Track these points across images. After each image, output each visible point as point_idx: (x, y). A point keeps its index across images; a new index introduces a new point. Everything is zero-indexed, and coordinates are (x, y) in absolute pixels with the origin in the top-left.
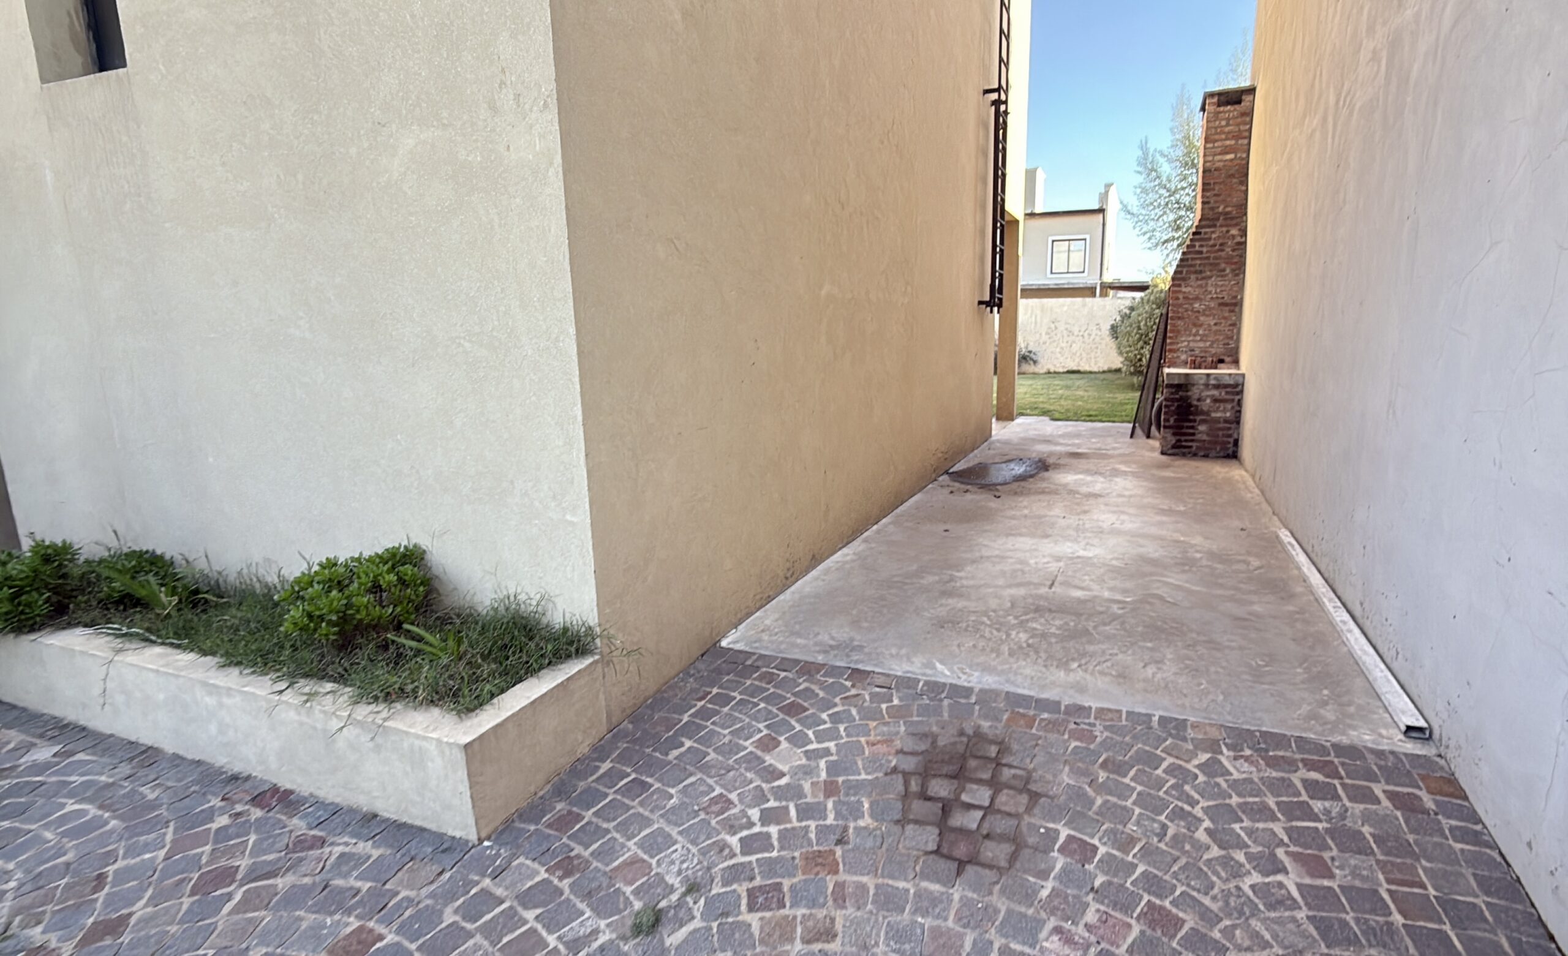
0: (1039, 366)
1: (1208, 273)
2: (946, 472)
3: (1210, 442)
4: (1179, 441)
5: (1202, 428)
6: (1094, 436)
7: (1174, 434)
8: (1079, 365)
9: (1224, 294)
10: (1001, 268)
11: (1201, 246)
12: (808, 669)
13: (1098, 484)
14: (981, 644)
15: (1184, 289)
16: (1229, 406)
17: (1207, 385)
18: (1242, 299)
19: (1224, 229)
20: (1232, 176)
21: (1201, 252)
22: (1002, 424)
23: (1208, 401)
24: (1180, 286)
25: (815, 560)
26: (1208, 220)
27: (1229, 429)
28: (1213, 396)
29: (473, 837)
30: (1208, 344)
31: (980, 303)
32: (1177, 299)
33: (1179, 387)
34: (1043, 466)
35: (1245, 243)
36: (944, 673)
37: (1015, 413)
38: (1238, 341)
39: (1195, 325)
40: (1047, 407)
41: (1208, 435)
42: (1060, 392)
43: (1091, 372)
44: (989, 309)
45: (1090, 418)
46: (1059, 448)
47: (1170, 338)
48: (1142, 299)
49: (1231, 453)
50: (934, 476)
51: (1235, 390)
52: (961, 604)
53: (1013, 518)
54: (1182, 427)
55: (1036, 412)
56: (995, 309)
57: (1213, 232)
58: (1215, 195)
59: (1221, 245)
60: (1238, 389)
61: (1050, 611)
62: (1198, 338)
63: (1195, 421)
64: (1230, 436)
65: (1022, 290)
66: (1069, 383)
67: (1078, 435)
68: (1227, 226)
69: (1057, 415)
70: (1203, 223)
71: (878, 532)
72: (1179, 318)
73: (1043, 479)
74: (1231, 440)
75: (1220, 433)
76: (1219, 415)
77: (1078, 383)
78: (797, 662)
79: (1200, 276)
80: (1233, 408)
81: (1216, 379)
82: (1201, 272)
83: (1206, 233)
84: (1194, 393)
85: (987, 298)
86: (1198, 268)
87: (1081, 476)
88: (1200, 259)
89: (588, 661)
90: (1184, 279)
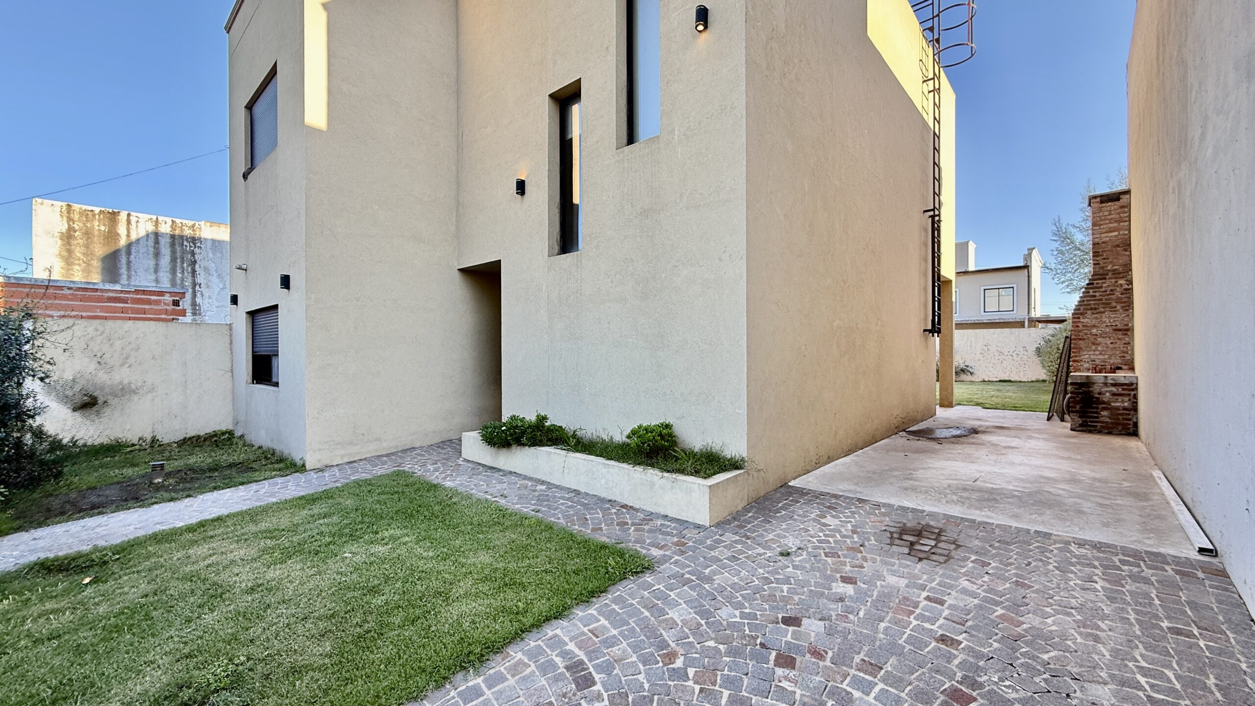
0: (976, 376)
1: (1102, 310)
2: (904, 430)
3: (1111, 423)
4: (1084, 421)
5: (1104, 413)
6: (1016, 418)
7: (1080, 417)
8: (1010, 376)
9: (1117, 323)
10: (939, 309)
11: (1095, 292)
12: (836, 496)
13: (1015, 442)
14: (929, 497)
15: (1082, 320)
16: (1126, 399)
17: (1106, 384)
18: (1133, 326)
19: (1113, 280)
20: (1118, 246)
21: (1095, 296)
22: (943, 409)
23: (1108, 394)
24: (1079, 318)
25: (830, 460)
26: (1099, 276)
27: (1129, 414)
28: (1111, 391)
29: (708, 525)
30: (1106, 357)
31: (925, 330)
32: (1078, 326)
33: (1081, 385)
34: (975, 431)
35: (1132, 289)
36: (907, 504)
37: (954, 403)
38: (1133, 354)
39: (1093, 344)
40: (981, 401)
41: (1110, 418)
42: (993, 393)
43: (1021, 382)
44: (931, 334)
45: (1015, 408)
46: (987, 424)
47: (1073, 352)
48: (1060, 328)
49: (1133, 431)
50: (896, 431)
51: (1131, 389)
52: (917, 483)
53: (951, 453)
54: (1088, 412)
55: (972, 403)
56: (936, 335)
57: (1104, 283)
58: (1104, 259)
59: (1111, 290)
60: (1133, 387)
61: (972, 490)
62: (1098, 353)
63: (1098, 408)
64: (1130, 420)
65: (956, 324)
66: (1000, 388)
67: (1004, 418)
68: (1116, 278)
69: (988, 406)
70: (1096, 277)
71: (863, 453)
72: (1080, 339)
73: (973, 438)
74: (1131, 422)
75: (1120, 417)
76: (1118, 404)
77: (1008, 388)
78: (829, 493)
79: (1095, 312)
80: (1130, 400)
81: (1113, 379)
82: (1095, 309)
83: (1097, 284)
84: (1096, 389)
85: (930, 327)
86: (1093, 306)
87: (1003, 438)
88: (1094, 300)
89: (742, 471)
90: (1082, 314)
